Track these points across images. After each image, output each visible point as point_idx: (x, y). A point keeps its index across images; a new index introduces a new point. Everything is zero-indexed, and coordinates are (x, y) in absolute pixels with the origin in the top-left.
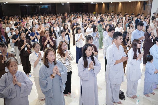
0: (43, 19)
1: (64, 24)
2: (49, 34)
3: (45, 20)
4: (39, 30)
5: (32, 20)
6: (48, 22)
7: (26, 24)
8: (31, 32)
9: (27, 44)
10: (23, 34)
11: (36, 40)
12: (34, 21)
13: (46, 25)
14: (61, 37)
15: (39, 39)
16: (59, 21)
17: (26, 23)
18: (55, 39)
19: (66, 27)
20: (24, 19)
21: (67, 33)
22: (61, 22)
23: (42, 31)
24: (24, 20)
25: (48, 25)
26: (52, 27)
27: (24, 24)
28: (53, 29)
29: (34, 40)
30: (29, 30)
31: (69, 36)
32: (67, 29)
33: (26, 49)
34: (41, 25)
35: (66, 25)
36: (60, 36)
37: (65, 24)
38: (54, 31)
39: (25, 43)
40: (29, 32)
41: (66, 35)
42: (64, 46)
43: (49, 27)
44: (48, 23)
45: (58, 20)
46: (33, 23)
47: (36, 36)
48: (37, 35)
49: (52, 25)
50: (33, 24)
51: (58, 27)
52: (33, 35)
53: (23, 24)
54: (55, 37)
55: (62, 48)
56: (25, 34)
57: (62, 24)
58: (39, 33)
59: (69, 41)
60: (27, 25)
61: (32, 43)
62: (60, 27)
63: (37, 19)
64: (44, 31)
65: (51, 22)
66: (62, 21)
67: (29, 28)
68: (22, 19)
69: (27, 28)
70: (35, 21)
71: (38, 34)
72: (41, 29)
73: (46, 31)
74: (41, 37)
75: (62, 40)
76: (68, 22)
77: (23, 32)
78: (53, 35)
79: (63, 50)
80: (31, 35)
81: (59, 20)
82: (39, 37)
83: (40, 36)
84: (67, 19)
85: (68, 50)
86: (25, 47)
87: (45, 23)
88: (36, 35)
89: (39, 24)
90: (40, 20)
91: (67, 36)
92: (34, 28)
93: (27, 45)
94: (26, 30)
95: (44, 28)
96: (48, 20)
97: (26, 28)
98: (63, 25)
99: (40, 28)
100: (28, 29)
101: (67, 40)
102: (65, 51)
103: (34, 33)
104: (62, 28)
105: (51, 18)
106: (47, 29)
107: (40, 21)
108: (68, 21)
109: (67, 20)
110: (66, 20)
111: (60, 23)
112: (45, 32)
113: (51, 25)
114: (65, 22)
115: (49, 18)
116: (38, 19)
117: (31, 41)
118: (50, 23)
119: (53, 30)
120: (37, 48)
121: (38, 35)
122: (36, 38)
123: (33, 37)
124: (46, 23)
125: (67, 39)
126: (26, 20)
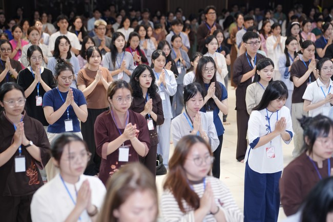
1: (198, 58)
2: (129, 102)
4: (87, 83)
5: (58, 34)
6: (127, 47)
7: (25, 49)
8: (47, 88)
11: (69, 125)
13: (118, 59)
14: (182, 116)
15: (85, 120)
16: (175, 43)
17: (30, 45)
18: (155, 124)
19: (207, 75)
20: (18, 29)
22: (186, 52)
23: (100, 86)
24: (18, 32)
25: (128, 60)
26: (147, 72)
27: (20, 51)
28: (150, 80)
29: (58, 126)
30: (38, 79)
31: (221, 115)
32: (213, 84)
34: (96, 58)
35: (209, 65)
36: (176, 113)
37: (204, 61)
38: (152, 91)
41: (204, 109)
44: (128, 53)
45: (173, 39)
46: (61, 48)
47: (71, 108)
48: (75, 105)
49: (144, 60)
50: (57, 53)
52: (55, 100)
53: (15, 52)
54: (155, 116)
55: (185, 170)
57: (192, 60)
58: (85, 96)
59: (216, 137)
60: (29, 54)
61: (52, 137)
62: (179, 70)
63: (77, 33)
64: (107, 85)
65: (142, 48)
66: (188, 45)
67: (42, 71)
69: (29, 68)
70: (70, 40)
71: (79, 98)
72: (97, 75)
73: (118, 85)
74: (92, 113)
75: (187, 133)
76: (219, 50)
77: (17, 88)
78: (147, 105)
79: (190, 178)
80: (46, 103)
81: (178, 39)
82: (82, 112)
83: (88, 109)
85: (211, 180)
87: (114, 51)
89: (86, 54)
90: (94, 38)
91: (210, 114)
94: (25, 79)
95: (110, 73)
96: (130, 38)
97: (27, 70)
98: (196, 63)
99: (92, 74)
100: (34, 72)
101: (209, 133)
104: (189, 78)
105: (142, 32)
106: (120, 77)
107: (93, 41)
108: (217, 47)
112: (112, 93)
114: (206, 50)
116: (82, 30)
117: (46, 128)
118: (135, 53)
120: (73, 162)
121: (79, 105)
122: (71, 114)
123: (55, 110)
124: (120, 51)
125: (209, 128)
126: (29, 33)
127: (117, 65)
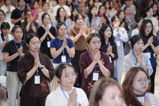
0: (84, 4)
1: (142, 21)
2: (99, 45)
3: (91, 8)
4: (74, 35)
5: (58, 7)
6: (99, 14)
7: (40, 15)
8: (53, 37)
9: (41, 66)
10: (34, 41)
11: (64, 59)
12: (62, 10)
13: (93, 21)
14: (130, 55)
15: (73, 56)
16: (126, 11)
17: (43, 13)
18: (113, 60)
19: (147, 31)
20: (36, 3)
21: (150, 47)
22: (133, 17)
23: (82, 37)
24: (36, 5)
25: (98, 22)
26: (109, 28)
27: (37, 16)
28: (111, 33)
29: (58, 59)
30: (47, 32)
31: (154, 55)
33: (37, 80)
34: (81, 20)
35: (149, 24)
36: (126, 53)
37: (145, 22)
38: (112, 39)
39: (38, 64)
40: (48, 36)
41: (145, 51)
42: (141, 83)
43: (99, 27)
44: (98, 18)
45: (125, 9)
46: (61, 13)
47: (65, 49)
48: (67, 48)
49: (108, 22)
50: (58, 17)
51: (123, 29)
52: (57, 44)
54: (113, 55)
55: (132, 88)
56: (39, 38)
58: (74, 42)
59: (151, 68)
60: (43, 17)
61: (55, 66)
63: (69, 6)
64: (86, 36)
65: (107, 15)
66: (135, 12)
67: (50, 27)
68: (31, 3)
69: (43, 26)
70: (65, 9)
71: (70, 44)
72: (80, 31)
74: (78, 52)
75: (134, 66)
76: (154, 16)
77: (36, 36)
79: (136, 92)
80: (52, 46)
81: (128, 8)
82: (72, 52)
83: (76, 51)
84: (152, 6)
86: (35, 74)
87: (90, 16)
88: (65, 45)
89: (74, 18)
90: (78, 9)
91: (148, 55)
92: (63, 27)
93: (42, 70)
94: (41, 32)
95: (89, 29)
96: (100, 8)
97: (41, 27)
98: (140, 24)
99: (77, 30)
100: (45, 28)
101: (147, 65)
102: (143, 95)
103: (62, 41)
104: (136, 32)
105: (107, 5)
107: (78, 10)
108: (152, 13)
109: (151, 10)
110: (148, 10)
111: (130, 19)
112: (89, 41)
113: (105, 22)
114: (145, 16)
115: (101, 4)
116: (72, 4)
117: (52, 60)
118: (102, 18)
119: (110, 36)
121: (70, 48)
122: (65, 53)
123: (57, 50)
124: (94, 16)
125: (147, 62)
126: (43, 6)
127: (92, 25)
